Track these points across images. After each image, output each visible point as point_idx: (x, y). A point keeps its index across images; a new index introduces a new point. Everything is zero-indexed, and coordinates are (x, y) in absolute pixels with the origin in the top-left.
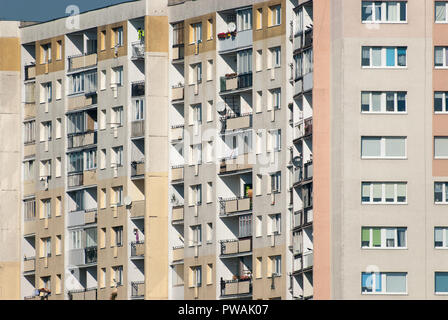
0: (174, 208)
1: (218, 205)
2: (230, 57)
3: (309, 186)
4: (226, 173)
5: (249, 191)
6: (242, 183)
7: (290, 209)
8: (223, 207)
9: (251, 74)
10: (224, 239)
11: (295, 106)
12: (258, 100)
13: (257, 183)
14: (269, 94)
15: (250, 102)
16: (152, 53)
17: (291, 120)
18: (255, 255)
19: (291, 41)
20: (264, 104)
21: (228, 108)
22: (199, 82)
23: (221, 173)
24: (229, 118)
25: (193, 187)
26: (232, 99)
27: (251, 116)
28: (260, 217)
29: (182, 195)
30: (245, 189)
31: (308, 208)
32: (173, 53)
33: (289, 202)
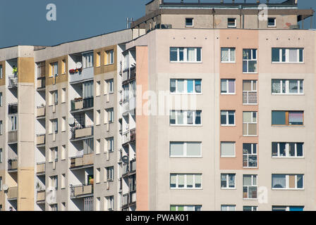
0: (38, 192)
1: (69, 190)
2: (78, 86)
3: (134, 177)
4: (75, 167)
5: (91, 180)
6: (86, 174)
7: (120, 193)
8: (73, 191)
9: (92, 98)
11: (124, 121)
12: (97, 116)
13: (97, 174)
14: (105, 112)
15: (92, 118)
16: (23, 84)
17: (121, 131)
19: (121, 75)
20: (102, 120)
21: (76, 122)
22: (56, 104)
23: (71, 168)
24: (77, 129)
25: (52, 177)
26: (79, 116)
27: (93, 127)
28: (99, 198)
29: (44, 183)
30: (88, 179)
31: (133, 191)
32: (38, 84)
33: (119, 187)
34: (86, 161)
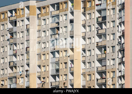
0: (82, 57)
1: (96, 56)
2: (100, 11)
3: (124, 50)
5: (105, 52)
6: (103, 49)
7: (118, 57)
8: (97, 57)
9: (106, 17)
10: (98, 66)
11: (119, 26)
12: (108, 24)
13: (108, 49)
14: (111, 22)
15: (106, 25)
16: (76, 10)
17: (118, 30)
18: (107, 71)
19: (118, 6)
20: (110, 26)
21: (99, 27)
22: (90, 19)
23: (97, 46)
24: (99, 30)
25: (88, 51)
26: (100, 24)
27: (106, 29)
28: (108, 60)
29: (85, 53)
30: (104, 51)
31: (123, 57)
32: (82, 10)
33: (117, 55)
34: (103, 44)
